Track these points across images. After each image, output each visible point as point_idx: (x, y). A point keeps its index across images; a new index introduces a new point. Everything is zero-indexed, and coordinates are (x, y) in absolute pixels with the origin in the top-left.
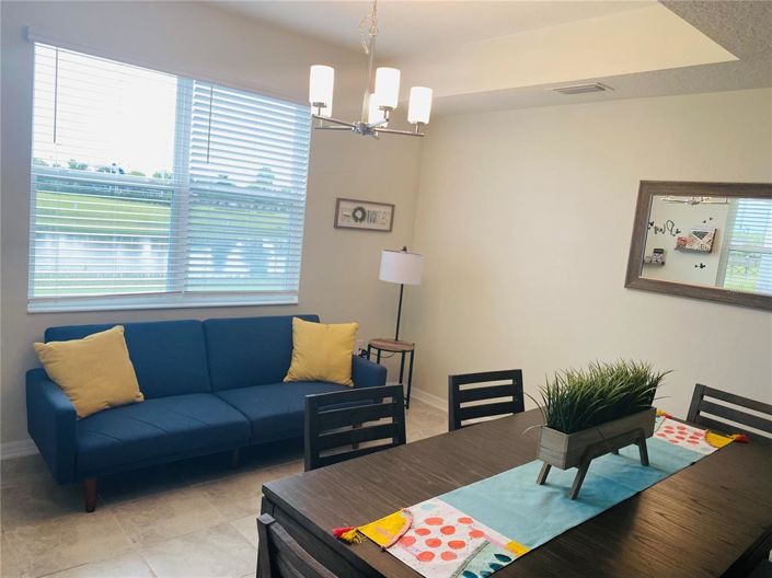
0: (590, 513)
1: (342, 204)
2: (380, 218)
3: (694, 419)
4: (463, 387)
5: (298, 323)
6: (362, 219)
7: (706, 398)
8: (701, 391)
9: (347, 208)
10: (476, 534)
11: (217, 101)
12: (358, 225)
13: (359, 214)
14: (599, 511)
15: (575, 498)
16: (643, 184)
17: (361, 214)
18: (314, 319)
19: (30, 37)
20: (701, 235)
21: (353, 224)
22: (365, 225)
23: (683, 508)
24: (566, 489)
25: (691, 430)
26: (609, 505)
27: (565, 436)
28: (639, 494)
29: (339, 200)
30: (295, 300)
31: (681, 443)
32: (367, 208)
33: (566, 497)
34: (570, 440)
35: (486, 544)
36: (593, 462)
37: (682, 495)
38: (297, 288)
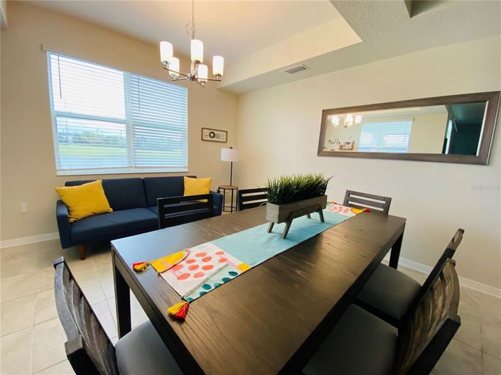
0: (292, 245)
1: (204, 130)
2: (221, 137)
3: (346, 204)
4: (243, 195)
5: (186, 179)
6: (214, 137)
7: (351, 196)
8: (349, 193)
9: (206, 132)
10: (222, 260)
11: (142, 86)
12: (212, 139)
13: (212, 135)
14: (295, 244)
15: (285, 238)
16: (323, 111)
17: (213, 135)
18: (195, 177)
19: (44, 49)
20: (348, 143)
21: (209, 139)
22: (214, 139)
23: (340, 240)
24: (281, 234)
25: (345, 208)
26: (302, 241)
27: (278, 206)
28: (318, 234)
29: (203, 128)
30: (187, 170)
31: (340, 213)
32: (215, 132)
33: (280, 238)
34: (280, 209)
35: (227, 265)
36: (294, 220)
37: (339, 234)
38: (187, 166)
